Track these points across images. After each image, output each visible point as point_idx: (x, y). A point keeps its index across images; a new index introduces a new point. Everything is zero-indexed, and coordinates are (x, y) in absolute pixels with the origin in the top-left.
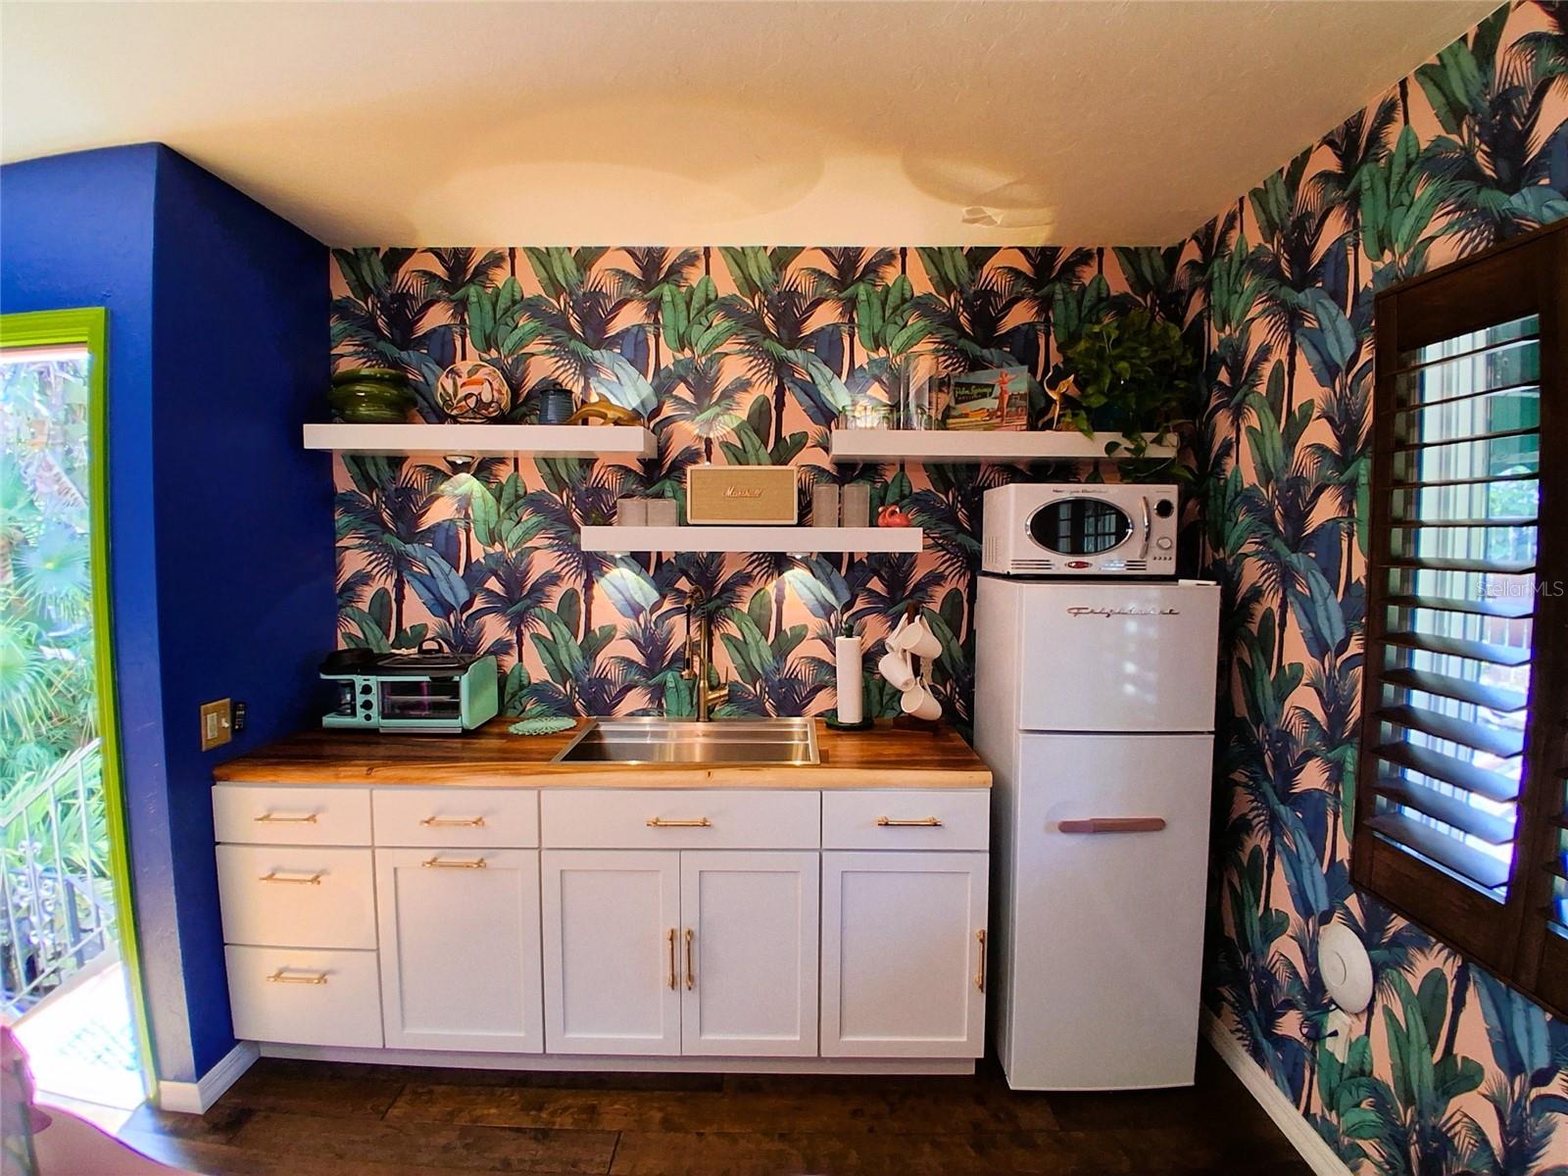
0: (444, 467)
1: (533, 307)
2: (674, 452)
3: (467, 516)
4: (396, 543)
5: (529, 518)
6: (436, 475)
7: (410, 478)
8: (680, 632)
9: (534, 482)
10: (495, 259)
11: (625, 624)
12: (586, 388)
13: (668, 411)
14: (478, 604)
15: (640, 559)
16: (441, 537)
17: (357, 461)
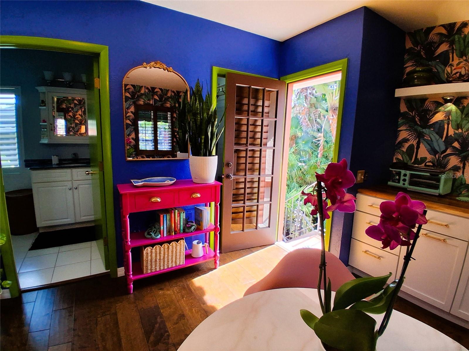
0: (441, 101)
3: (449, 119)
4: (419, 129)
6: (439, 104)
7: (428, 106)
14: (449, 151)
16: (437, 126)
17: (409, 100)
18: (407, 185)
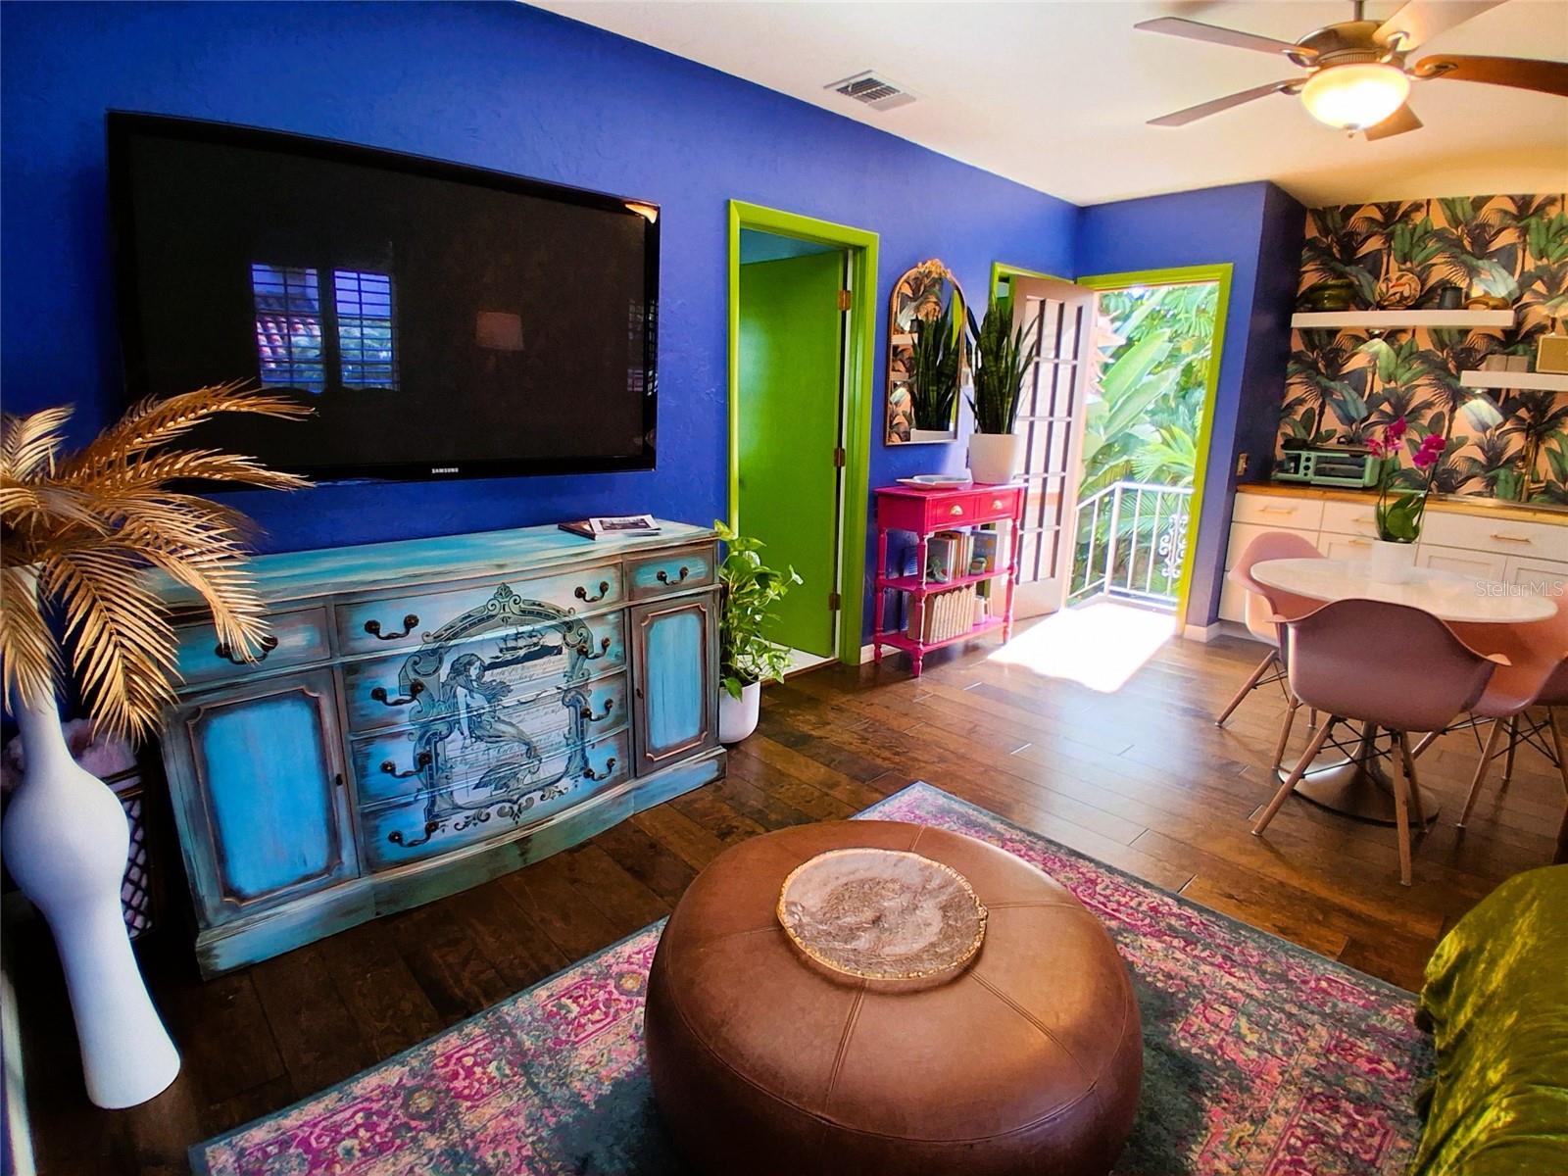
0: (1364, 335)
1: (1439, 235)
2: (1528, 326)
3: (1375, 364)
5: (1417, 366)
6: (1359, 340)
7: (1341, 343)
8: (1516, 442)
9: (1425, 344)
10: (1416, 207)
11: (1474, 436)
12: (1470, 285)
13: (1526, 299)
14: (1373, 419)
15: (1493, 394)
16: (1355, 377)
17: (1308, 333)
18: (1311, 476)
